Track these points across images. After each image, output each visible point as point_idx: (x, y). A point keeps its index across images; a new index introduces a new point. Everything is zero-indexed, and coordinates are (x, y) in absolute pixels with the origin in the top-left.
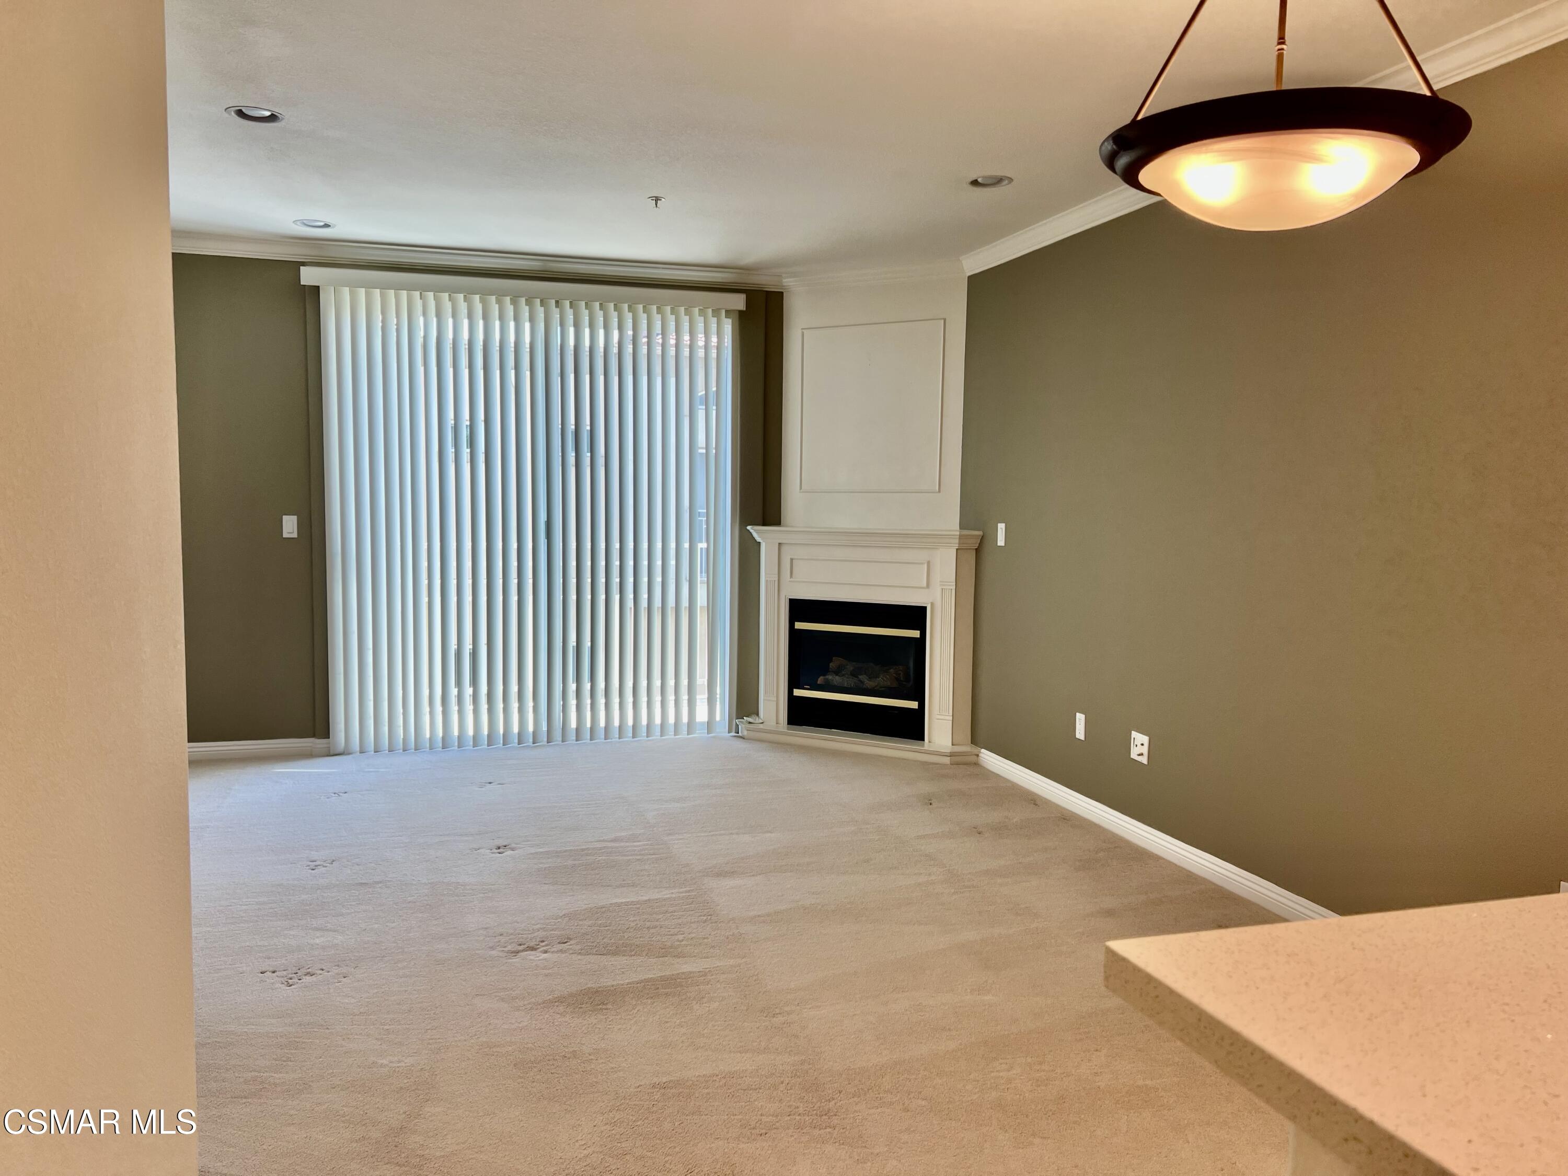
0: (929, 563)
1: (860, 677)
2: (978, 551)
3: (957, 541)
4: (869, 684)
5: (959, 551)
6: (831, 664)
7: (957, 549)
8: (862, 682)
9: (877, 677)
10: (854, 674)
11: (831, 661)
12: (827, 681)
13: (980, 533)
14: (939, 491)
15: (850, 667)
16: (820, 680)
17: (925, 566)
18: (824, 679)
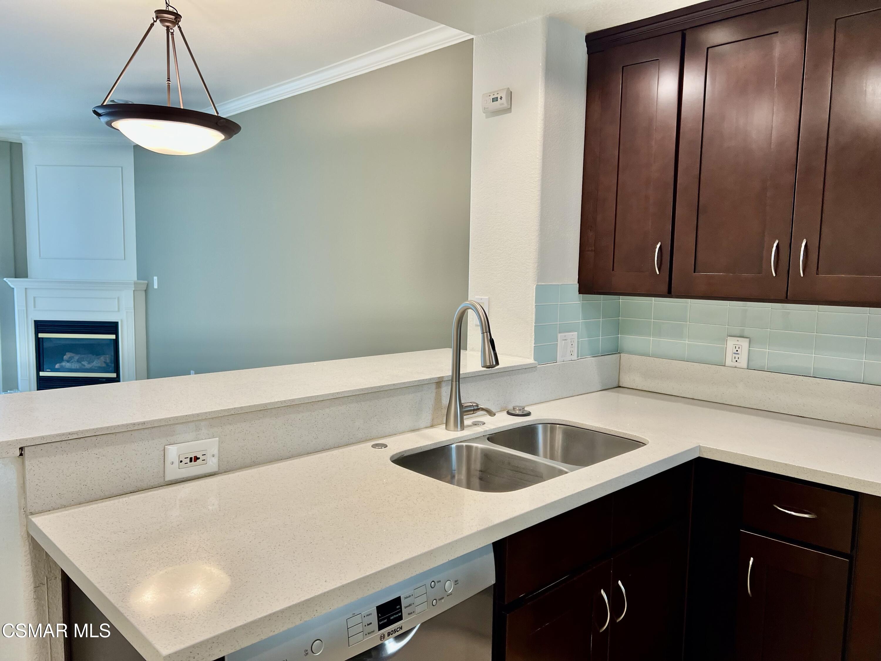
0: (118, 298)
1: (83, 363)
2: (146, 291)
3: (133, 286)
4: (87, 366)
5: (135, 292)
6: (65, 357)
7: (134, 291)
8: (84, 365)
9: (93, 362)
10: (78, 361)
11: (65, 355)
12: (62, 366)
13: (146, 282)
14: (125, 259)
15: (77, 357)
16: (57, 366)
17: (117, 300)
18: (60, 365)
